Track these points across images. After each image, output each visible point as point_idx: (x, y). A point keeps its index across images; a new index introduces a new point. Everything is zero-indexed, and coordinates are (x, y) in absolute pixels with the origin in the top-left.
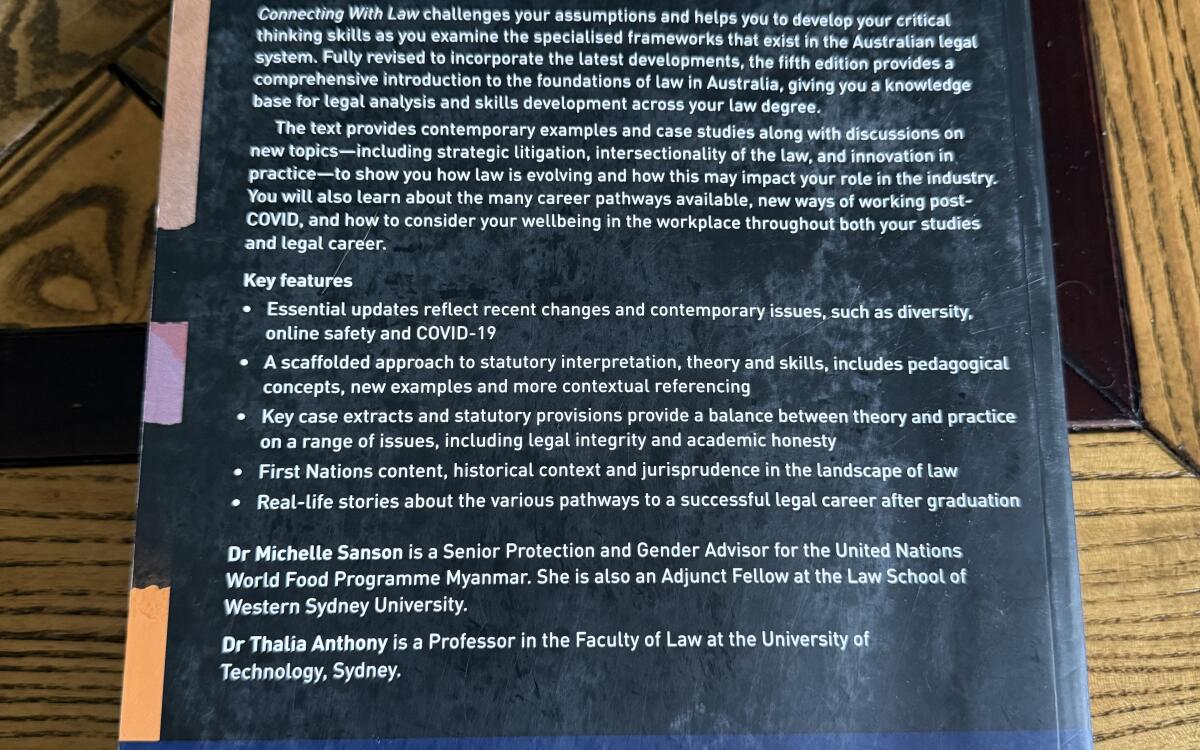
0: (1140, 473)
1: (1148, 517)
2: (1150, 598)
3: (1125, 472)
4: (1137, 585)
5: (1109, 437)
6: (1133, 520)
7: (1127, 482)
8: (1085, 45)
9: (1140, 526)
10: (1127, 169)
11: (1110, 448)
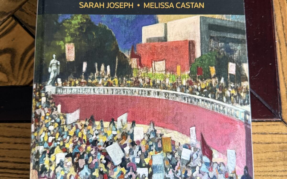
0: (280, 133)
1: (282, 144)
2: (281, 165)
3: (276, 132)
4: (278, 162)
5: (273, 123)
6: (278, 145)
7: (277, 135)
8: (272, 17)
9: (280, 147)
10: (281, 51)
11: (273, 126)
